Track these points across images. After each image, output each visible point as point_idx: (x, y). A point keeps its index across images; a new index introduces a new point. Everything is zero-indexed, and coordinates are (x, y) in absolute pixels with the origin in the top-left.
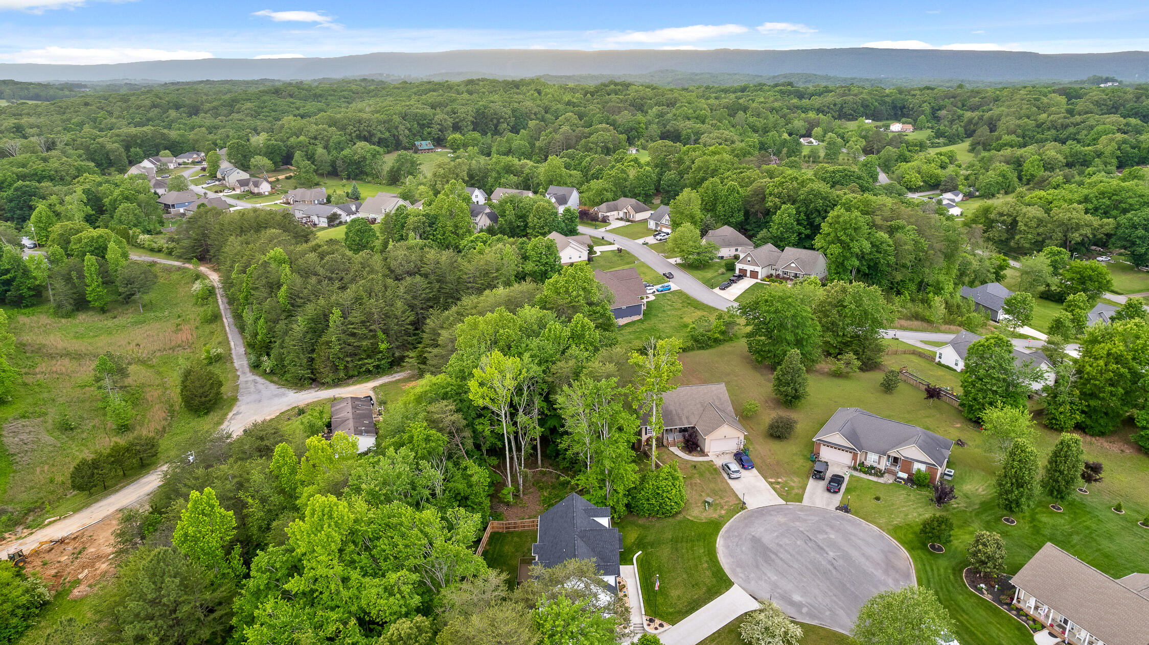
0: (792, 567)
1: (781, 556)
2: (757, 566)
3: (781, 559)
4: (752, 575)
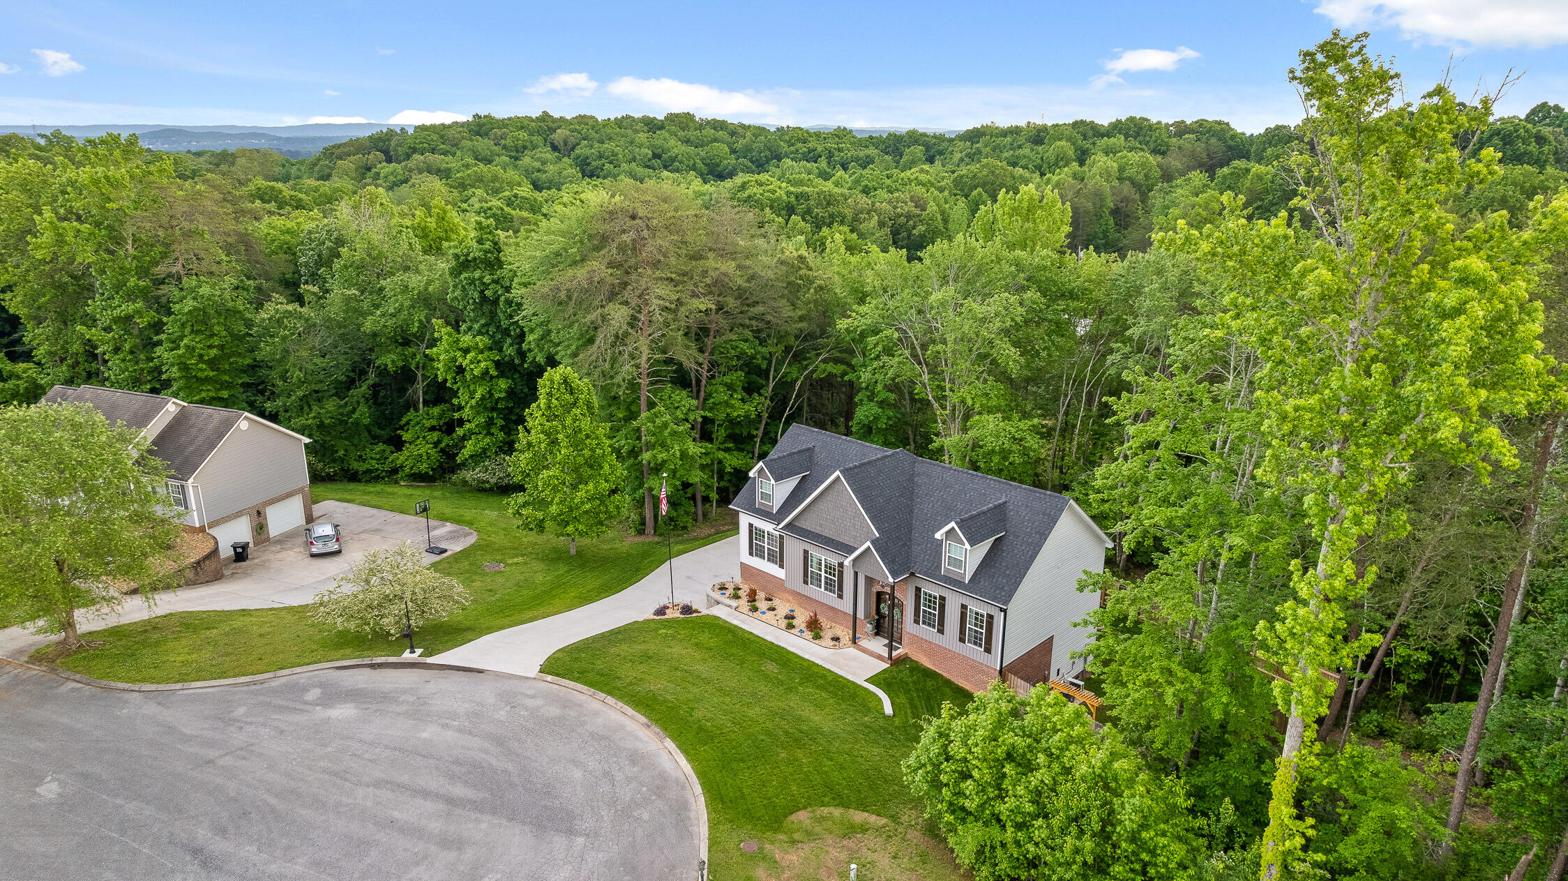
0: (377, 784)
1: (429, 806)
2: (499, 741)
3: (426, 794)
4: (502, 714)
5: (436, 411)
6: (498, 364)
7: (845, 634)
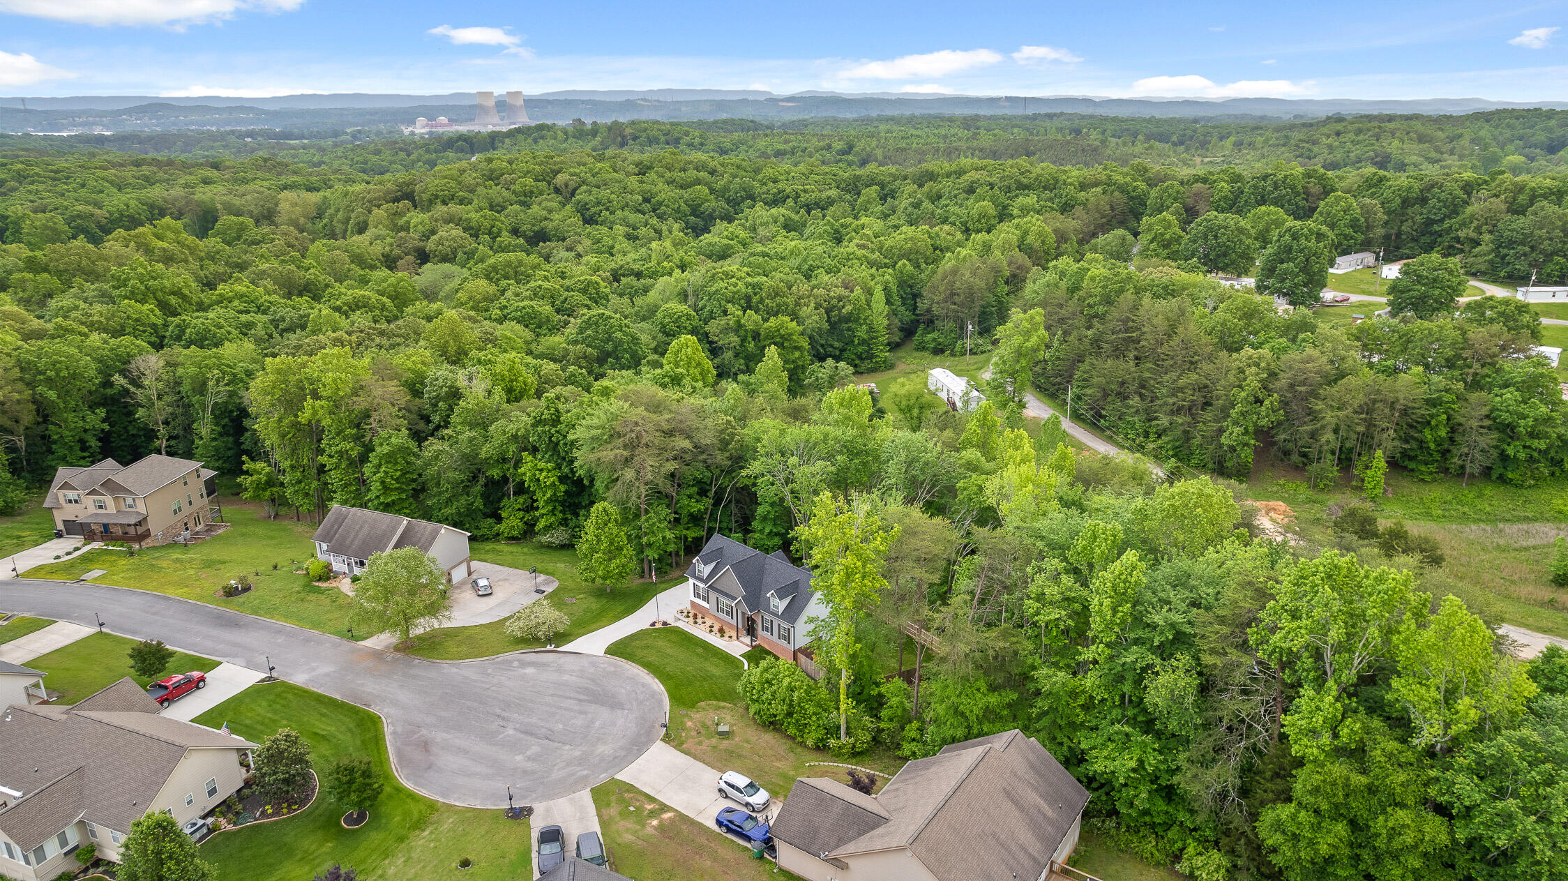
1: (572, 701)
2: (593, 679)
3: (570, 698)
5: (521, 500)
6: (559, 478)
7: (734, 634)
